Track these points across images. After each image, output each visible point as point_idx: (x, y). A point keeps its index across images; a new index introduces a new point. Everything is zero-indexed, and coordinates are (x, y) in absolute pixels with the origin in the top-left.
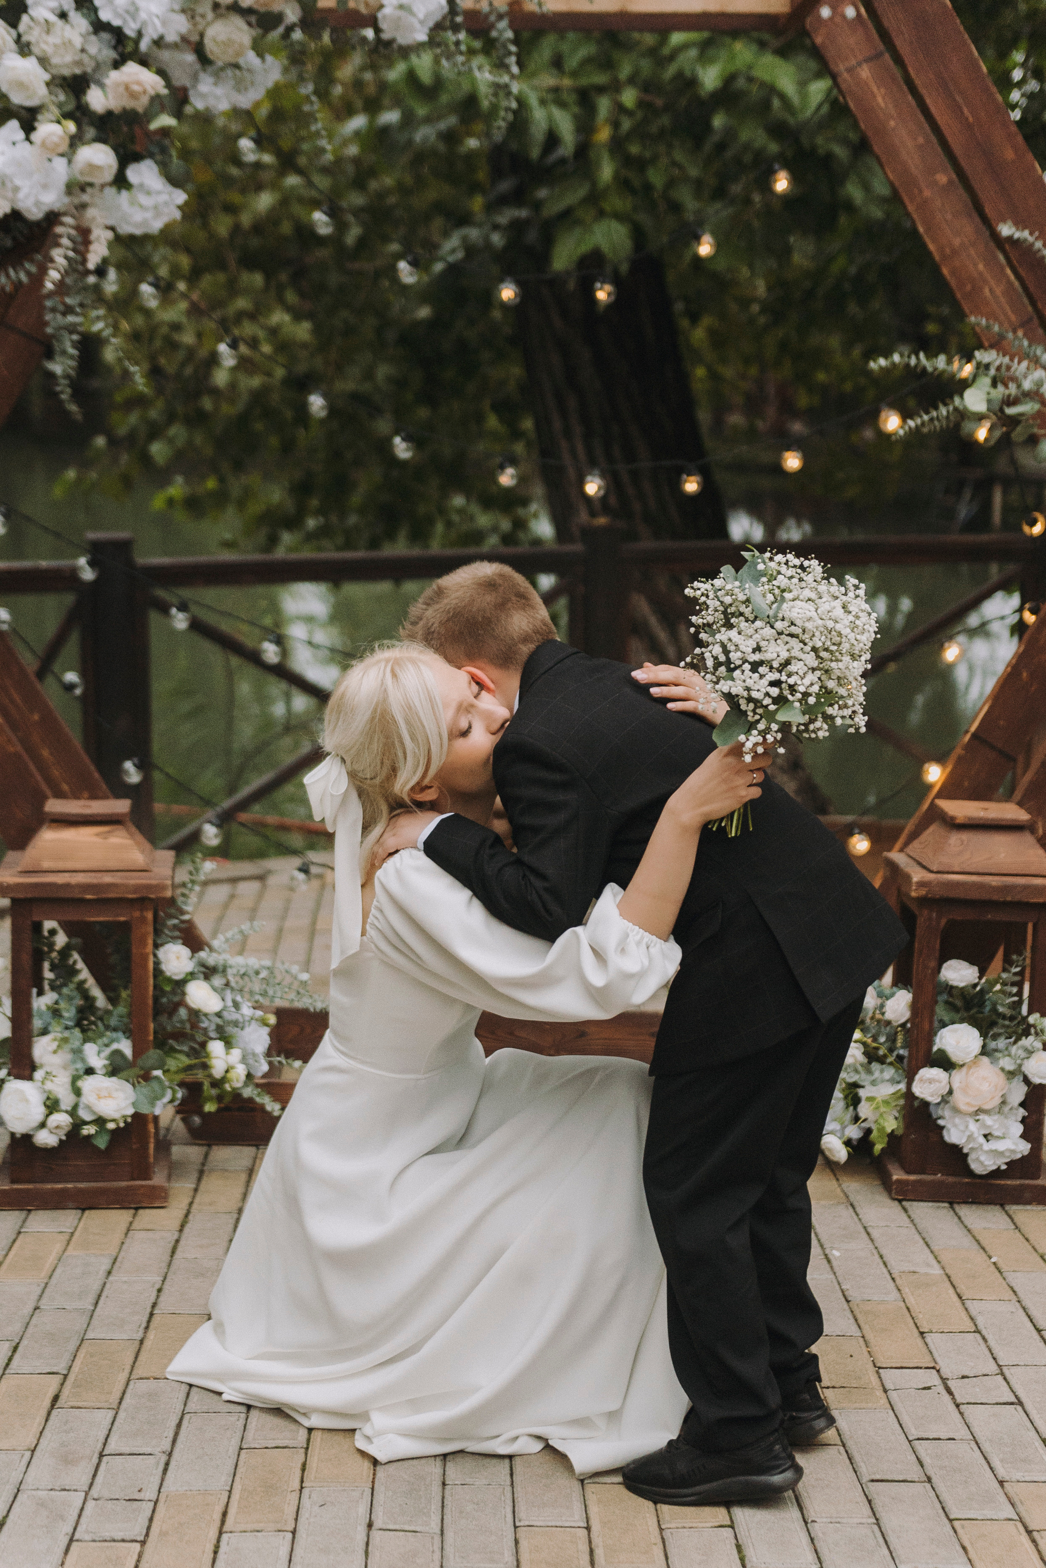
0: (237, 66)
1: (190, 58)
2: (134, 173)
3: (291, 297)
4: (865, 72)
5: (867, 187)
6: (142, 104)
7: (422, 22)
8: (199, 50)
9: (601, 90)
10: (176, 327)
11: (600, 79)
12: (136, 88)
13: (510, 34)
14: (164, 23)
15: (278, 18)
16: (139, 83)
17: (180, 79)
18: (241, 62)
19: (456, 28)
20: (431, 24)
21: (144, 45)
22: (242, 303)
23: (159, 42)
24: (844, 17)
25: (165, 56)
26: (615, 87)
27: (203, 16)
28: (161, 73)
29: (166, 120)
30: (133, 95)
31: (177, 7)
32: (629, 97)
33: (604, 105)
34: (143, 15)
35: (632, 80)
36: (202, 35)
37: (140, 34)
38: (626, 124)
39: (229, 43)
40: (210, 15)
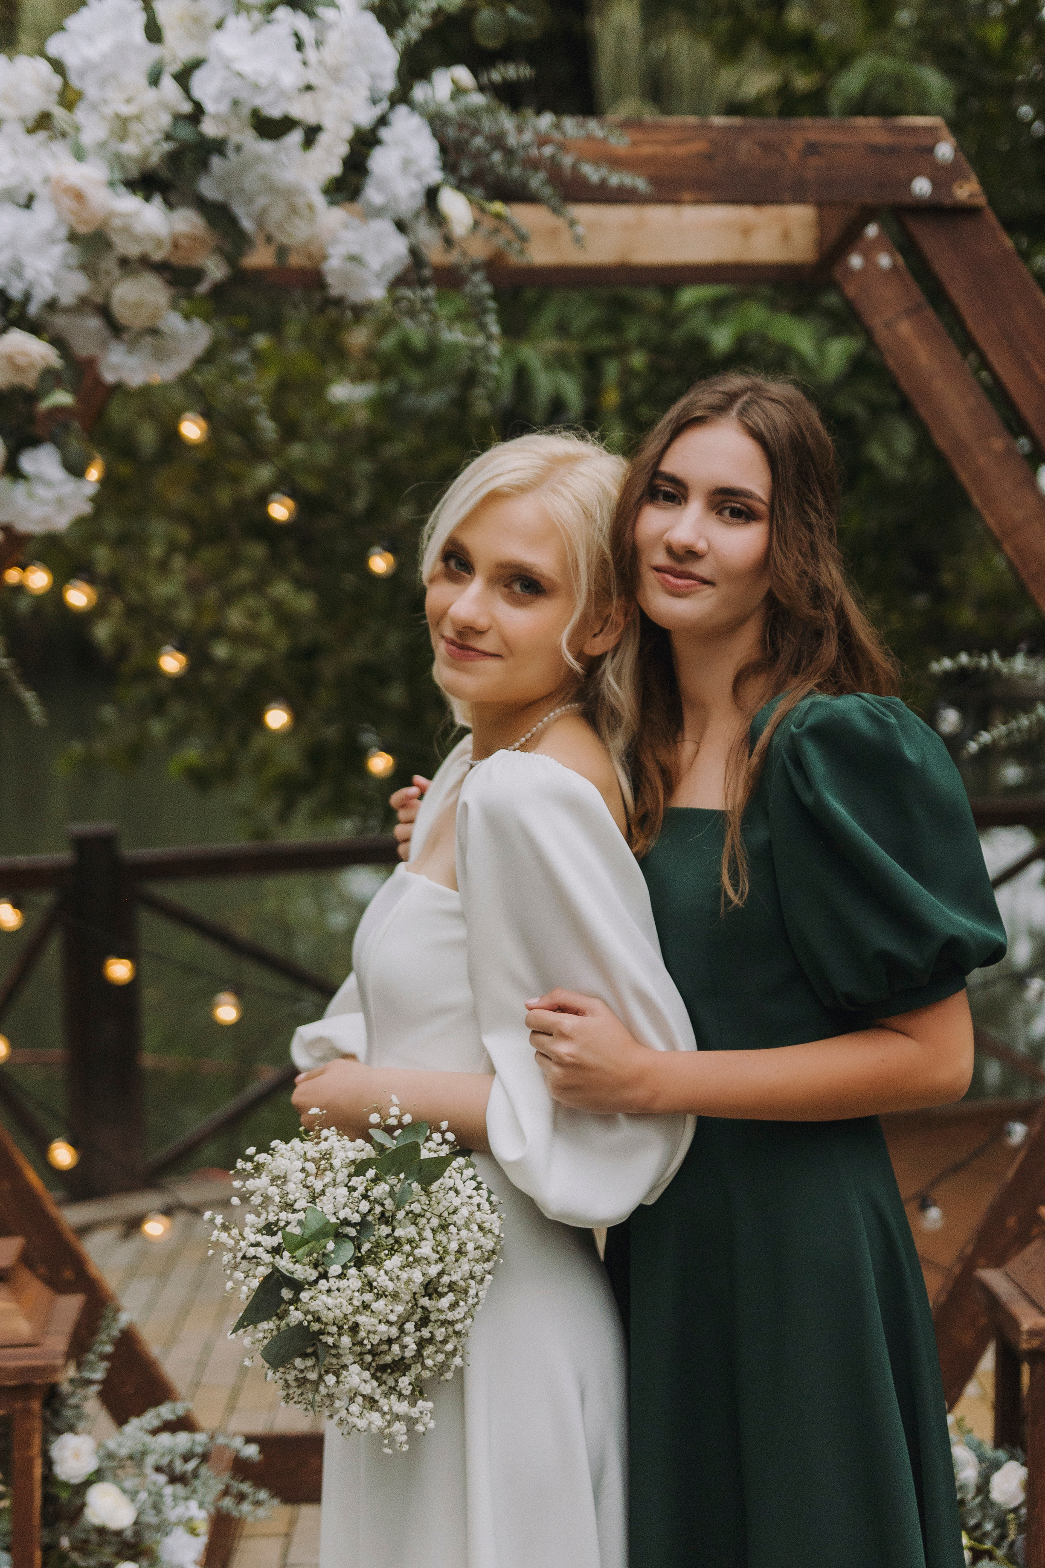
0: (154, 332)
1: (94, 323)
2: (28, 462)
3: (297, 566)
4: (905, 328)
5: (888, 445)
6: (30, 380)
7: (378, 276)
8: (104, 311)
9: (608, 353)
10: (172, 603)
11: (605, 341)
12: (21, 361)
13: (486, 289)
14: (57, 281)
15: (197, 274)
16: (25, 354)
17: (83, 348)
18: (163, 326)
19: (423, 283)
20: (390, 275)
21: (33, 309)
22: (244, 575)
23: (52, 305)
24: (876, 266)
25: (60, 322)
26: (621, 351)
27: (108, 273)
28: (58, 342)
29: (62, 398)
30: (18, 369)
31: (74, 261)
32: (638, 360)
33: (612, 370)
34: (29, 273)
35: (642, 343)
36: (108, 295)
37: (27, 297)
38: (636, 388)
39: (138, 305)
40: (116, 272)
